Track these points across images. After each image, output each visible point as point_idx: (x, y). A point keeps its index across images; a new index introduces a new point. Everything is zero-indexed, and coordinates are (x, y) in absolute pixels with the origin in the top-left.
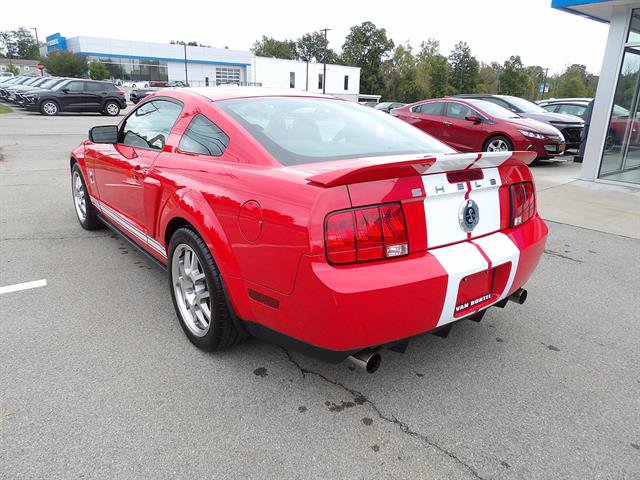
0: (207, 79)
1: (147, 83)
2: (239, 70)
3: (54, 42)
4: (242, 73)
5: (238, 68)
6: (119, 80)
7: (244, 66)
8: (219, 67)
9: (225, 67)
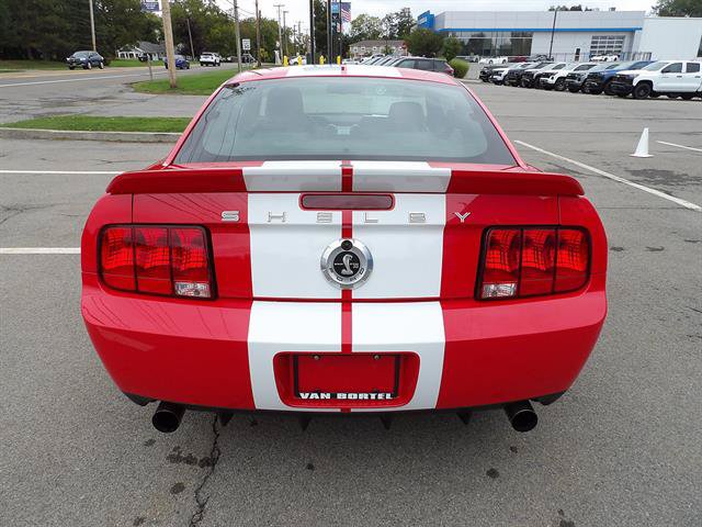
0: (578, 50)
1: (506, 58)
2: (623, 38)
3: (424, 20)
4: (626, 41)
5: (621, 34)
6: (477, 56)
7: (632, 31)
8: (595, 35)
9: (604, 35)
